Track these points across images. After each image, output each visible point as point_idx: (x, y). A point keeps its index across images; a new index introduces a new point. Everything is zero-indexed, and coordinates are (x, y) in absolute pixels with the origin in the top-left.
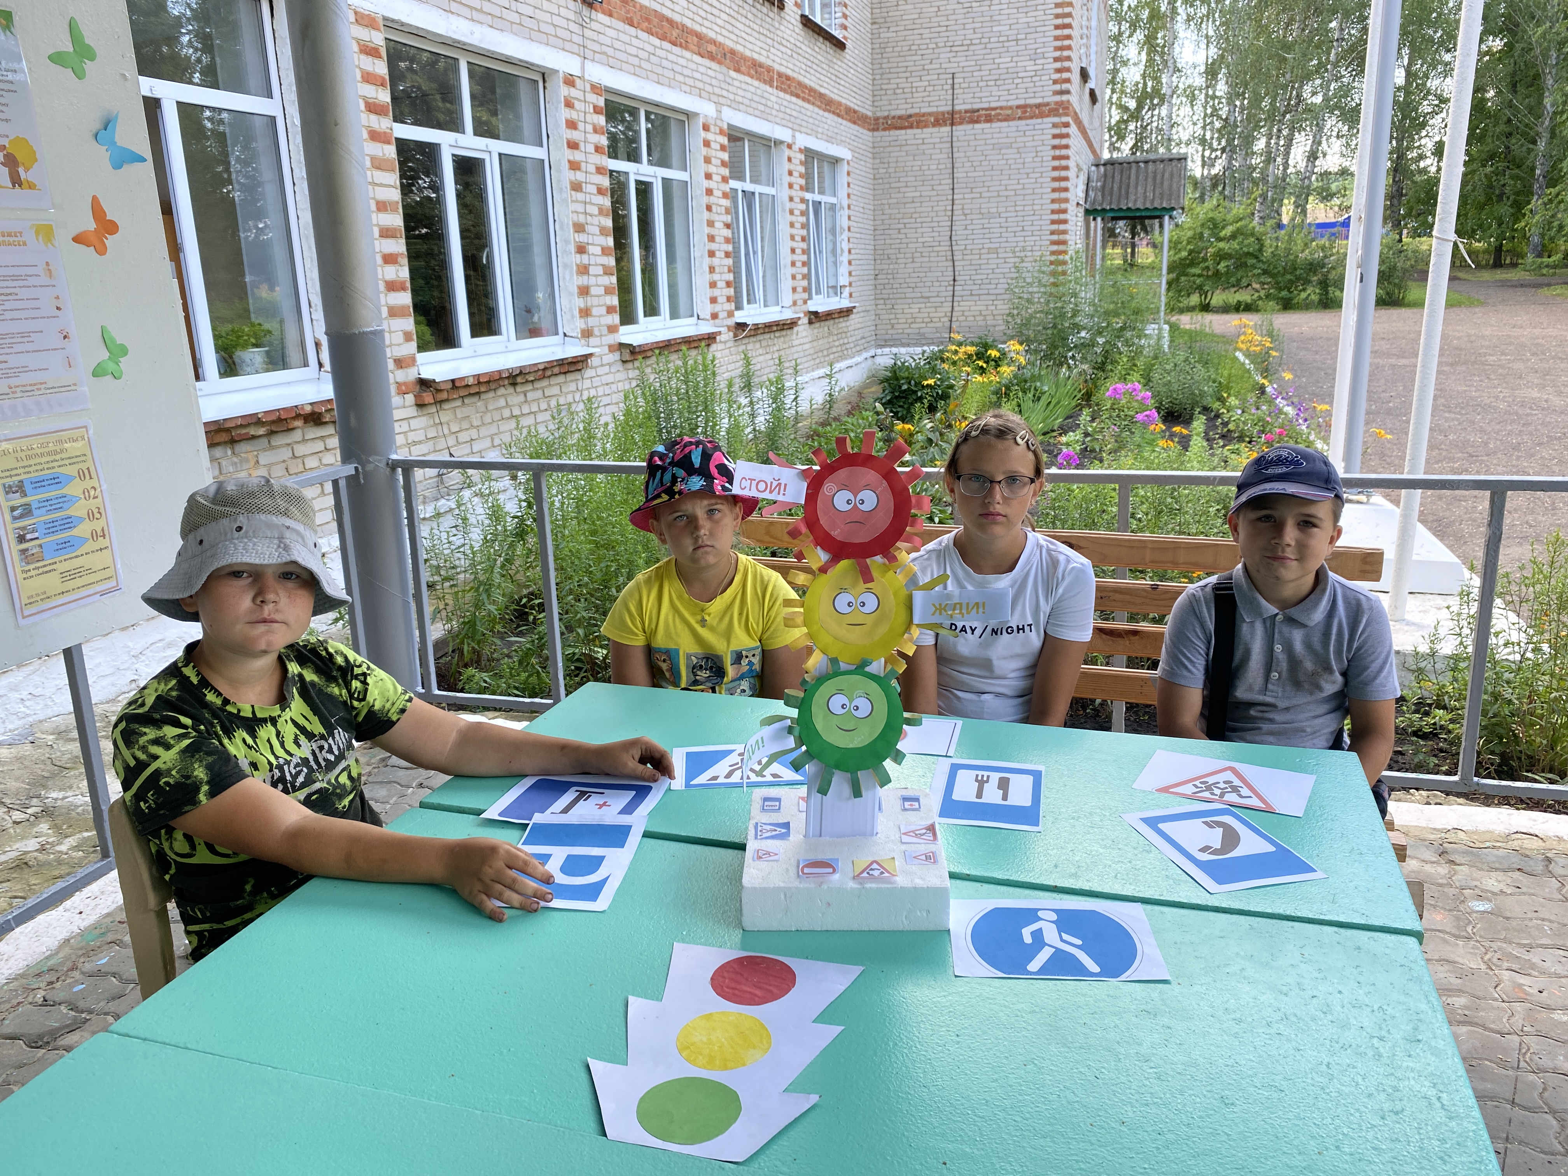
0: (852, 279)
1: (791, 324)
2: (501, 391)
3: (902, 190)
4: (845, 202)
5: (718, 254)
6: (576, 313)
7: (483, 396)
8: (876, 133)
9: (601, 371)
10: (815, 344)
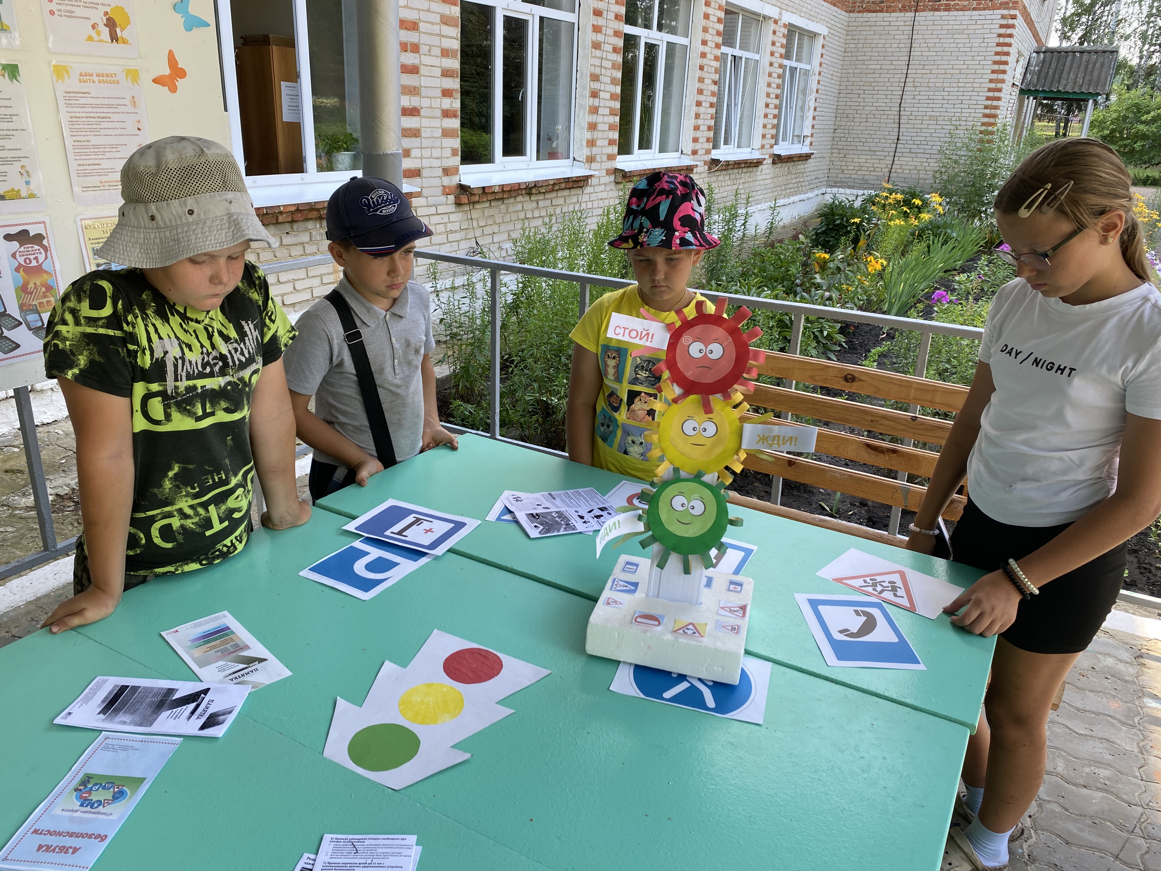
0: (814, 131)
1: (757, 163)
2: (520, 198)
3: (867, 63)
4: (817, 69)
5: (704, 104)
6: (584, 143)
7: (506, 201)
8: (852, 15)
9: (597, 189)
10: (775, 180)
